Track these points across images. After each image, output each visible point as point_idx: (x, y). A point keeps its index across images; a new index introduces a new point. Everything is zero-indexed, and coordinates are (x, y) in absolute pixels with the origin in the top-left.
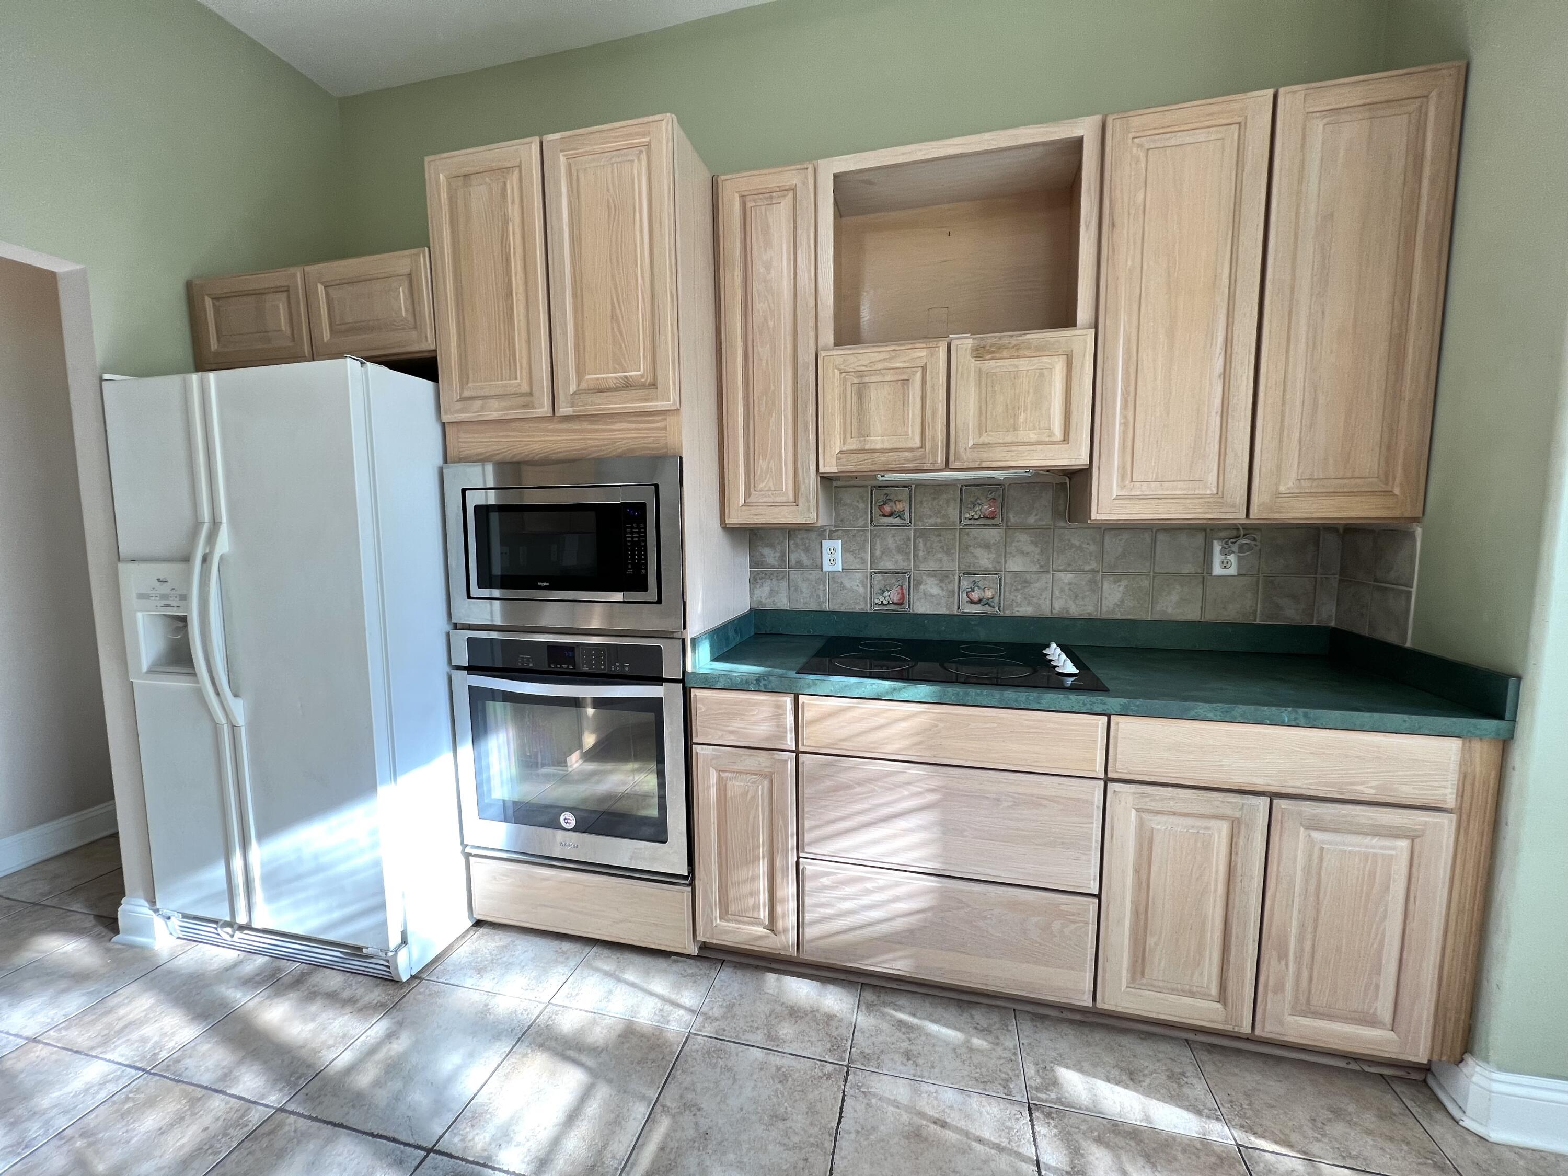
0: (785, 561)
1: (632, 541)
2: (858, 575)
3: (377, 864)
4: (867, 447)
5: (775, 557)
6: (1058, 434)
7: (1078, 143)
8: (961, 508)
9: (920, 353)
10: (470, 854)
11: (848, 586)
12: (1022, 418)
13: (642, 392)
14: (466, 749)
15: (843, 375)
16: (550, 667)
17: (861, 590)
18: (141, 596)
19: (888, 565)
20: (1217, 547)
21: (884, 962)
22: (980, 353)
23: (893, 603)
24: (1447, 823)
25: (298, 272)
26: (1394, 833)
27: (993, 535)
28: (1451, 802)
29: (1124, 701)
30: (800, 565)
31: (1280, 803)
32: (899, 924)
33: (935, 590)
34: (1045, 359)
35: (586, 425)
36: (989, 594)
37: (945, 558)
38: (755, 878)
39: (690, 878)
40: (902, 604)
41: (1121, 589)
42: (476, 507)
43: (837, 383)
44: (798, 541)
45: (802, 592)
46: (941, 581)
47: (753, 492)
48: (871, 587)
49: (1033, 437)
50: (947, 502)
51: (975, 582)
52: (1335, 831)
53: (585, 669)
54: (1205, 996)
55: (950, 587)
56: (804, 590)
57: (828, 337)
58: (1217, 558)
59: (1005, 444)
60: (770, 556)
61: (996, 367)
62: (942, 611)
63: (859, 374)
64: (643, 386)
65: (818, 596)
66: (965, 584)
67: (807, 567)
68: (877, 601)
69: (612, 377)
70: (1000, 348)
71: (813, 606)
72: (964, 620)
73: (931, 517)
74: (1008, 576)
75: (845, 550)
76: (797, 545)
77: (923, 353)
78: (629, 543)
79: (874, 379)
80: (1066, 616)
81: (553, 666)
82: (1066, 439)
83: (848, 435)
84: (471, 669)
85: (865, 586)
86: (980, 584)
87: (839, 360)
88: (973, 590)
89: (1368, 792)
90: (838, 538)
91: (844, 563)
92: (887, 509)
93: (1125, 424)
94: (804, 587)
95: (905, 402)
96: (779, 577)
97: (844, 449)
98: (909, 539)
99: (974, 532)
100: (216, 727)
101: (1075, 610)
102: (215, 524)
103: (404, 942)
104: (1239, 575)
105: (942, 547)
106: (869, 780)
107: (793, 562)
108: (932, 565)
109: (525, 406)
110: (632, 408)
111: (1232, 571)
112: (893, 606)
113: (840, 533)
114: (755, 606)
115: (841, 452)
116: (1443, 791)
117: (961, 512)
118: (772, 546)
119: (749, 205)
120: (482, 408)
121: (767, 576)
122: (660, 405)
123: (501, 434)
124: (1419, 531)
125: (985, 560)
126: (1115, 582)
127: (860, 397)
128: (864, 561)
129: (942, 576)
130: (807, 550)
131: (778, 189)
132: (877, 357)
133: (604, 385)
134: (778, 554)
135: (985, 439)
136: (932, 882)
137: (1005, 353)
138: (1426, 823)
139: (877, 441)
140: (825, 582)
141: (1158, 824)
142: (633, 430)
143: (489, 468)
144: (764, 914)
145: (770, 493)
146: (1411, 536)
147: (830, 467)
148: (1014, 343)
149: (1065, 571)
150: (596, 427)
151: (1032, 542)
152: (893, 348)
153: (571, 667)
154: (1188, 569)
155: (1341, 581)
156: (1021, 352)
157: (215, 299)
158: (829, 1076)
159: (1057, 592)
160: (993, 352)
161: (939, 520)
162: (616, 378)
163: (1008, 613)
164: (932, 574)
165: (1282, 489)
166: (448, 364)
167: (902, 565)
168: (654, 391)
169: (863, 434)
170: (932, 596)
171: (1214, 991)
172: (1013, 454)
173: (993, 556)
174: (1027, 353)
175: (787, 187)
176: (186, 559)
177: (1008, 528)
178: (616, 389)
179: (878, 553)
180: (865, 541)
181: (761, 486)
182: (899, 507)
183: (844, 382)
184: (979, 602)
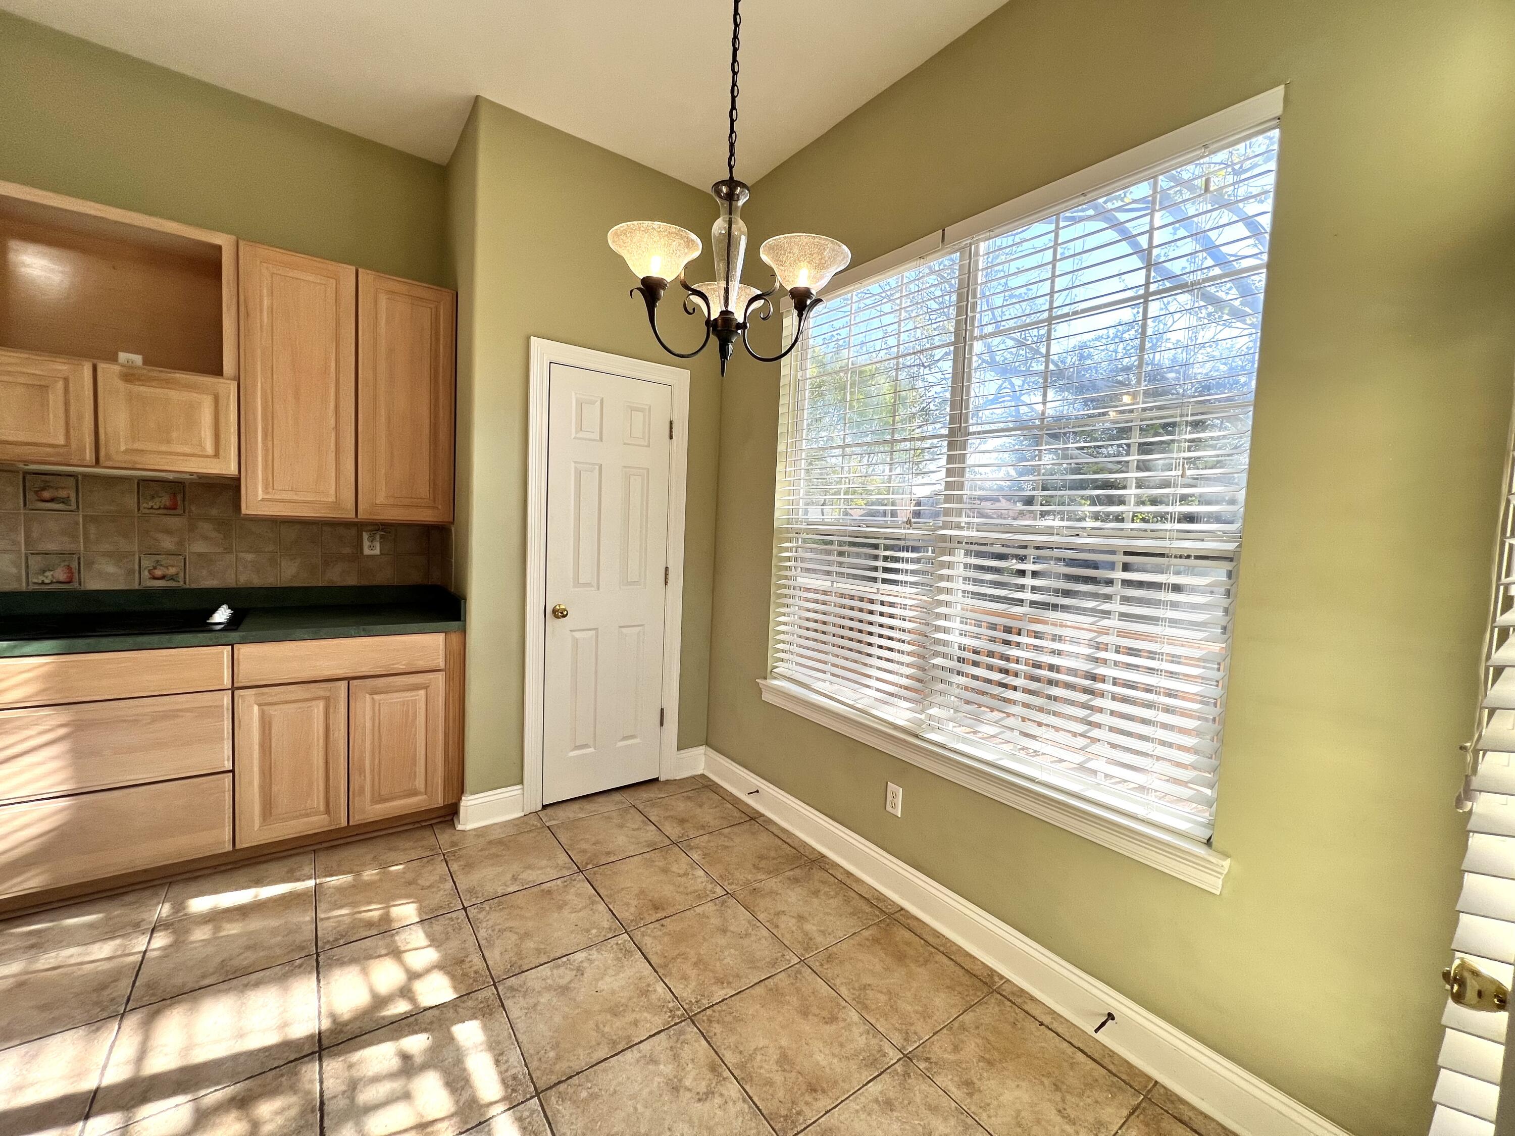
2: (8, 557)
6: (209, 449)
8: (138, 498)
9: (61, 367)
12: (174, 435)
17: (14, 570)
19: (49, 546)
20: (365, 536)
22: (128, 379)
23: (57, 582)
24: (441, 676)
26: (416, 688)
27: (174, 522)
28: (442, 666)
33: (111, 569)
34: (194, 395)
36: (172, 571)
37: (122, 541)
40: (68, 582)
41: (296, 564)
46: (118, 561)
48: (27, 567)
49: (186, 450)
50: (123, 493)
51: (157, 561)
52: (387, 692)
54: (317, 813)
55: (129, 566)
58: (366, 543)
59: (159, 452)
61: (145, 392)
62: (120, 587)
66: (147, 563)
68: (36, 581)
70: (149, 379)
72: (146, 594)
73: (103, 504)
74: (193, 556)
77: (64, 367)
80: (249, 586)
82: (217, 455)
85: (18, 567)
86: (163, 563)
88: (155, 568)
89: (401, 667)
92: (46, 495)
93: (266, 449)
95: (43, 404)
98: (77, 523)
99: (154, 520)
101: (258, 581)
104: (381, 554)
105: (118, 532)
108: (106, 547)
111: (377, 551)
112: (57, 584)
116: (437, 661)
117: (139, 503)
124: (453, 529)
125: (168, 543)
126: (291, 560)
128: (15, 543)
129: (117, 556)
135: (137, 446)
137: (154, 383)
138: (430, 679)
141: (271, 710)
146: (450, 530)
148: (162, 377)
149: (247, 552)
151: (215, 529)
154: (347, 550)
156: (171, 386)
159: (241, 568)
160: (143, 380)
161: (113, 508)
163: (194, 586)
164: (109, 555)
165: (377, 502)
167: (69, 546)
170: (108, 574)
171: (322, 808)
173: (176, 539)
174: (175, 387)
177: (190, 517)
179: (35, 535)
180: (17, 524)
182: (63, 494)
184: (163, 577)
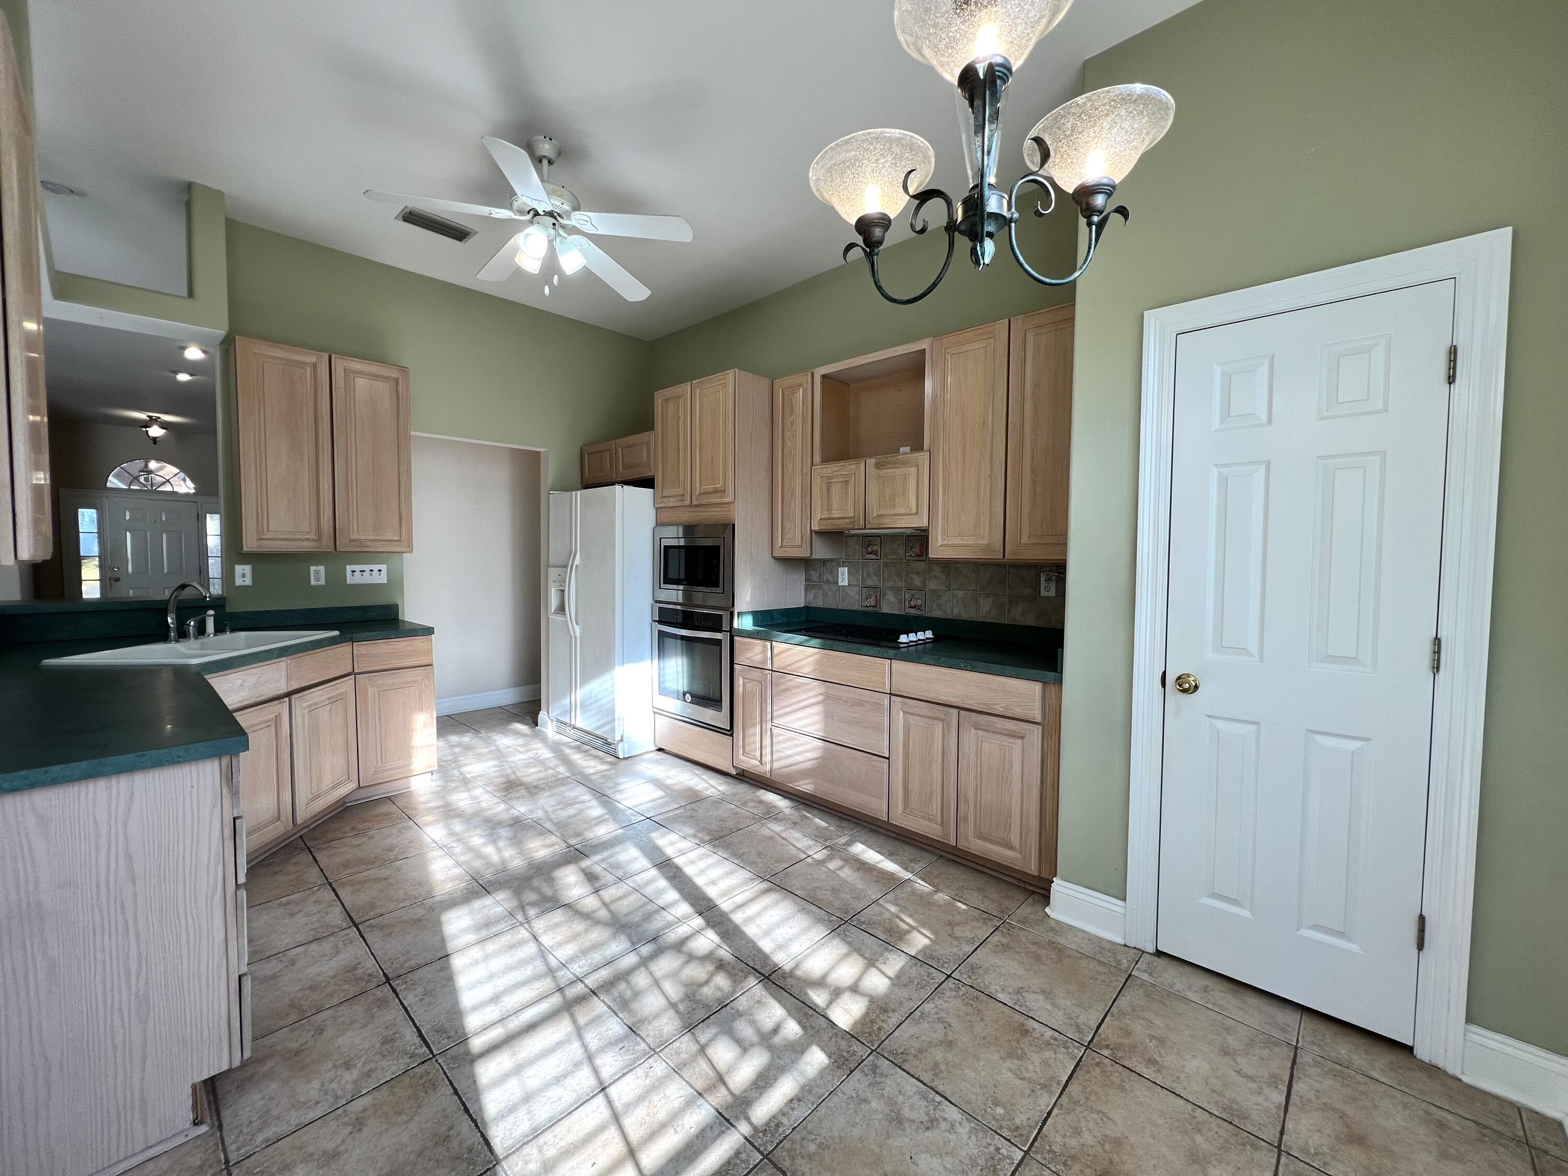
0: (821, 579)
1: (715, 564)
2: (856, 589)
3: (613, 700)
4: (832, 516)
5: (816, 576)
6: (913, 509)
7: (923, 351)
10: (656, 713)
11: (850, 595)
12: (897, 501)
13: (722, 494)
14: (656, 661)
15: (822, 479)
16: (684, 622)
17: (857, 597)
18: (554, 581)
19: (869, 583)
20: (1043, 577)
21: (803, 785)
22: (878, 466)
24: (1038, 731)
25: (613, 442)
26: (1013, 735)
27: (921, 566)
28: (1039, 719)
30: (828, 582)
31: (962, 713)
32: (808, 765)
33: (892, 599)
34: (908, 469)
35: (703, 509)
36: (919, 602)
37: (897, 580)
38: (754, 735)
39: (730, 732)
40: (877, 606)
41: (989, 602)
42: (665, 546)
43: (819, 483)
44: (827, 568)
45: (828, 597)
46: (896, 593)
47: (785, 540)
48: (862, 596)
49: (903, 511)
50: (899, 545)
51: (913, 595)
52: (987, 731)
53: (696, 623)
54: (936, 822)
55: (900, 597)
56: (830, 596)
57: (817, 458)
58: (1043, 584)
59: (890, 515)
60: (814, 575)
61: (886, 473)
62: (895, 612)
63: (829, 478)
64: (722, 491)
65: (836, 600)
66: (907, 596)
67: (831, 582)
68: (864, 604)
70: (887, 463)
71: (833, 606)
72: (907, 618)
73: (891, 555)
74: (929, 592)
75: (849, 573)
76: (826, 570)
77: (854, 467)
78: (713, 564)
79: (835, 480)
80: (958, 618)
82: (917, 512)
83: (824, 510)
84: (660, 622)
85: (858, 595)
86: (916, 596)
87: (821, 471)
88: (911, 600)
89: (1000, 710)
90: (846, 566)
91: (848, 581)
92: (869, 549)
94: (830, 594)
95: (847, 493)
96: (818, 588)
97: (822, 517)
98: (880, 568)
99: (912, 564)
100: (571, 636)
101: (965, 616)
102: (576, 552)
103: (622, 740)
104: (1056, 596)
105: (896, 573)
106: (798, 687)
107: (824, 580)
108: (890, 584)
109: (682, 500)
110: (718, 501)
111: (1052, 593)
112: (871, 607)
113: (846, 563)
114: (807, 605)
115: (820, 519)
116: (1035, 712)
117: (905, 552)
118: (815, 570)
119: (786, 393)
120: (668, 501)
121: (813, 587)
122: (728, 500)
123: (679, 513)
125: (917, 581)
126: (986, 598)
127: (828, 490)
128: (858, 581)
129: (897, 590)
130: (831, 573)
131: (797, 385)
132: (835, 469)
133: (709, 490)
134: (818, 575)
135: (881, 512)
136: (820, 743)
137: (889, 466)
138: (1028, 730)
139: (836, 514)
140: (839, 592)
141: (911, 718)
142: (717, 511)
143: (681, 529)
144: (758, 754)
145: (791, 540)
147: (816, 527)
148: (893, 460)
149: (958, 590)
150: (706, 510)
151: (941, 571)
152: (842, 464)
153: (691, 622)
154: (1027, 591)
156: (897, 465)
157: (589, 454)
159: (955, 603)
160: (884, 465)
161: (895, 557)
162: (712, 488)
163: (929, 615)
164: (891, 589)
166: (658, 482)
167: (877, 583)
168: (726, 494)
169: (829, 510)
170: (891, 602)
171: (939, 819)
173: (922, 579)
174: (901, 465)
175: (801, 383)
176: (566, 567)
177: (929, 562)
178: (712, 493)
179: (865, 575)
180: (859, 568)
181: (788, 537)
182: (875, 548)
183: (822, 482)
184: (915, 607)
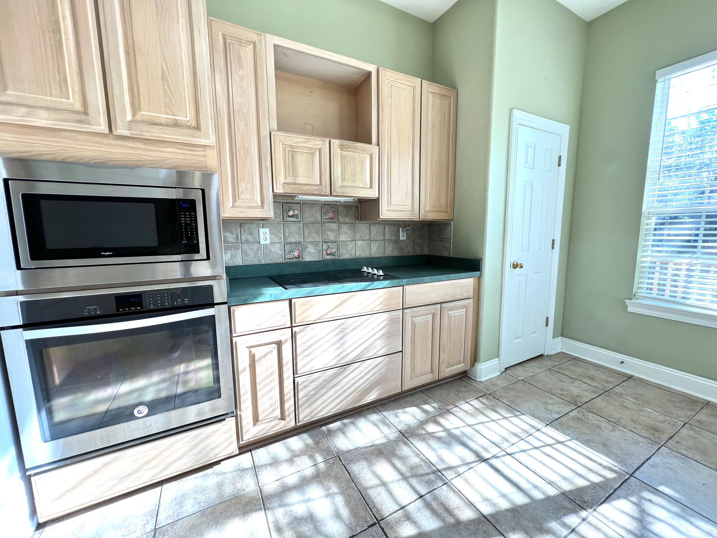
0: (239, 239)
1: (186, 223)
2: (278, 245)
4: (296, 182)
5: (233, 238)
6: (369, 186)
7: (369, 73)
8: (321, 214)
9: (318, 142)
10: (30, 476)
11: (274, 251)
12: (357, 177)
13: (188, 131)
15: (284, 145)
16: (118, 310)
17: (280, 252)
19: (292, 240)
20: (401, 229)
22: (342, 147)
23: (295, 258)
24: (472, 301)
26: (463, 307)
27: (334, 226)
28: (472, 296)
29: (407, 280)
30: (247, 242)
31: (443, 305)
33: (313, 251)
34: (363, 155)
35: (140, 145)
36: (334, 251)
37: (316, 236)
39: (235, 413)
40: (299, 258)
41: (376, 246)
42: (23, 195)
43: (281, 149)
44: (246, 229)
45: (249, 255)
46: (315, 246)
47: (238, 200)
48: (285, 251)
49: (361, 185)
50: (316, 211)
51: (328, 246)
52: (453, 310)
53: (152, 307)
54: (428, 373)
55: (319, 249)
56: (250, 254)
57: (274, 125)
58: (401, 234)
59: (352, 187)
61: (347, 155)
62: (316, 259)
63: (292, 147)
64: (189, 127)
65: (258, 256)
66: (325, 247)
67: (251, 243)
68: (288, 257)
69: (163, 117)
70: (349, 147)
71: (256, 262)
72: (324, 262)
73: (310, 218)
74: (341, 243)
75: (271, 233)
76: (245, 231)
77: (320, 143)
78: (183, 224)
79: (299, 150)
80: (360, 257)
81: (121, 310)
82: (371, 187)
83: (288, 175)
84: (26, 326)
85: (281, 251)
86: (330, 247)
87: (282, 138)
88: (328, 250)
90: (267, 227)
91: (271, 239)
92: (290, 213)
93: (388, 184)
95: (313, 164)
96: (236, 248)
97: (285, 182)
98: (301, 228)
99: (327, 225)
105: (315, 231)
107: (243, 240)
108: (311, 239)
109: (80, 122)
110: (180, 139)
111: (405, 238)
112: (295, 259)
113: (268, 225)
115: (284, 183)
116: (471, 293)
117: (321, 216)
118: (231, 232)
119: (228, 41)
120: (28, 115)
121: (231, 248)
122: (203, 142)
123: (49, 139)
124: (452, 223)
125: (331, 236)
126: (374, 243)
127: (293, 158)
128: (280, 239)
129: (315, 244)
130: (251, 234)
131: (245, 39)
132: (300, 140)
133: (156, 121)
134: (234, 236)
135: (344, 184)
137: (350, 150)
138: (468, 303)
139: (301, 180)
140: (261, 250)
141: (416, 320)
142: (180, 154)
144: (278, 413)
145: (248, 201)
146: (450, 225)
147: (279, 190)
148: (354, 146)
149: (359, 240)
150: (150, 148)
151: (348, 229)
152: (307, 137)
153: (139, 308)
154: (394, 238)
155: (429, 240)
156: (356, 151)
158: (334, 463)
159: (357, 249)
160: (346, 148)
161: (313, 219)
162: (167, 118)
163: (341, 258)
164: (311, 243)
165: (426, 210)
167: (298, 240)
168: (199, 132)
169: (295, 175)
170: (311, 253)
171: (430, 370)
172: (355, 191)
173: (334, 235)
174: (358, 151)
175: (250, 40)
177: (339, 223)
178: (168, 125)
179: (287, 234)
180: (281, 229)
181: (242, 197)
182: (296, 213)
183: (284, 150)
184: (330, 254)
